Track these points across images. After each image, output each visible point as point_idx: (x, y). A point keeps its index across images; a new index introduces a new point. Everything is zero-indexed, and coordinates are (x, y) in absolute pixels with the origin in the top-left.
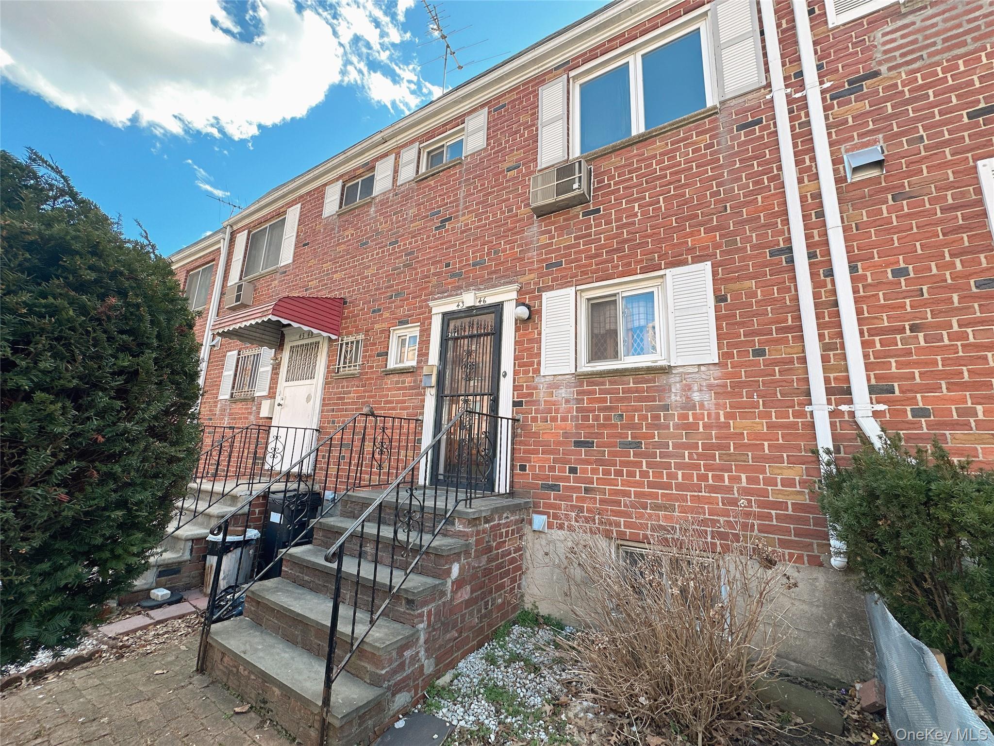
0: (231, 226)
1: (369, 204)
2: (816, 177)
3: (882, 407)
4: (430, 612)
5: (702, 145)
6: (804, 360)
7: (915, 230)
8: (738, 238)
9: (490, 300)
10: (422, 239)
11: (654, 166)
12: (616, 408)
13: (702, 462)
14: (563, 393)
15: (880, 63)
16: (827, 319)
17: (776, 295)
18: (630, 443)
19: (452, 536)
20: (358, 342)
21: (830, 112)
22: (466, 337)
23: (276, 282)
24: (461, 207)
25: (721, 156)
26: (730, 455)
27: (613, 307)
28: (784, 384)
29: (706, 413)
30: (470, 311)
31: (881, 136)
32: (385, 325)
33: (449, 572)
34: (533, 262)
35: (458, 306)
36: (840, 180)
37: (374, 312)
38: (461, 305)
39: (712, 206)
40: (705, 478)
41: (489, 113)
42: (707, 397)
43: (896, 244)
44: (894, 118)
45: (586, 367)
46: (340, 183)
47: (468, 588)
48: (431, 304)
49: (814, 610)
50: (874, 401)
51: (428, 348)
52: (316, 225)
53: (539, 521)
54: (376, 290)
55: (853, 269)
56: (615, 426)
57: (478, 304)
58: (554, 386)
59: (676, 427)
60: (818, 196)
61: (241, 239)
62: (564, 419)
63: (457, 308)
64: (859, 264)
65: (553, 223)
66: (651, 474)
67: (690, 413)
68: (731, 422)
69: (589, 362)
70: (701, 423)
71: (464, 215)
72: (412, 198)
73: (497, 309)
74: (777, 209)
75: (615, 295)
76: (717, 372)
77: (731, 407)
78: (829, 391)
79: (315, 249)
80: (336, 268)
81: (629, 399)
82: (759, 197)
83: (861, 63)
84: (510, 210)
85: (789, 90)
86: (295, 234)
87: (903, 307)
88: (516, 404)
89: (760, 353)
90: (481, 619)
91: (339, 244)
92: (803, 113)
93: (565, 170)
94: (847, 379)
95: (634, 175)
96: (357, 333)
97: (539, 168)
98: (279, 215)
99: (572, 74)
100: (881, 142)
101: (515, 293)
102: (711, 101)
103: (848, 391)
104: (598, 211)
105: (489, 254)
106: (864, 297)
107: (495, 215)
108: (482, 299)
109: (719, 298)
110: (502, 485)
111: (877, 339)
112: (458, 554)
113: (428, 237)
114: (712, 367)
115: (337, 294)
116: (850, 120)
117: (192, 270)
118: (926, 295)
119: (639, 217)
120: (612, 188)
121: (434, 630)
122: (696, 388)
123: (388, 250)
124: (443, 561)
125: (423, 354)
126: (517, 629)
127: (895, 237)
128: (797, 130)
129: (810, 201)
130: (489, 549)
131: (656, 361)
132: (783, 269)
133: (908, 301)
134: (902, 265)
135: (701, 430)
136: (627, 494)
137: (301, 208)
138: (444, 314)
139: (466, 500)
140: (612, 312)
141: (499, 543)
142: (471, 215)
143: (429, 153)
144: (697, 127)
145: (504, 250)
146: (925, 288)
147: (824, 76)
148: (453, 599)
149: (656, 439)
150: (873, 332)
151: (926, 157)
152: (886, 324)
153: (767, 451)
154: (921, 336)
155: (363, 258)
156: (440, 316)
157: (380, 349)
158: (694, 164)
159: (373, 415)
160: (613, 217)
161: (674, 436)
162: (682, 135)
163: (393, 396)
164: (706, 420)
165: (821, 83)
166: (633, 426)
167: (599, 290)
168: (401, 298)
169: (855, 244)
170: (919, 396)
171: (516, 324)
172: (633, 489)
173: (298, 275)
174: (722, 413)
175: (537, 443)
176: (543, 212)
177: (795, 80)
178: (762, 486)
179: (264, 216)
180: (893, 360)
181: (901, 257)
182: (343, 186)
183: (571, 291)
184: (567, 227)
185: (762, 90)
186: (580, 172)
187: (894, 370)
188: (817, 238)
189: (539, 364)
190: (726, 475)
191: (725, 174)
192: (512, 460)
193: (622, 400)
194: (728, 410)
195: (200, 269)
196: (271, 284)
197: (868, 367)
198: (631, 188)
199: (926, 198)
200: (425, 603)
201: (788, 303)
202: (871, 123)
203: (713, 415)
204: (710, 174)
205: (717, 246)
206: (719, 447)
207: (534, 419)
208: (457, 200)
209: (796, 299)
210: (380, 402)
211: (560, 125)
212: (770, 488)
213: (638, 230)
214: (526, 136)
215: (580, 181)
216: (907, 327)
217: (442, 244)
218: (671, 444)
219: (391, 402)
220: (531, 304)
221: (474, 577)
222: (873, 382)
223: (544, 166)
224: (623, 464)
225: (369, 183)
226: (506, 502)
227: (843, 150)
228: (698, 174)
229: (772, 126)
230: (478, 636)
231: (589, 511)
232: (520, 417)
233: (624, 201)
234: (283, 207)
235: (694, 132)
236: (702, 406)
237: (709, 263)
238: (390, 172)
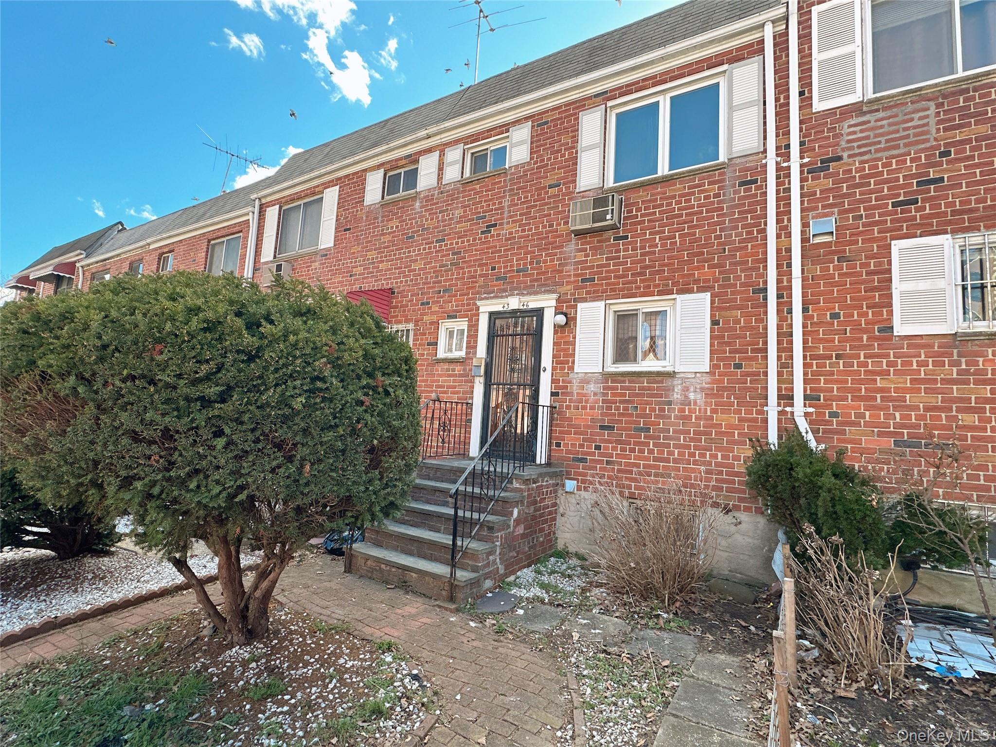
0: (260, 199)
1: (414, 198)
2: (789, 235)
3: (811, 410)
4: (502, 536)
5: (712, 194)
6: (766, 374)
7: (848, 286)
8: (732, 276)
9: (533, 305)
10: (468, 241)
11: (674, 206)
12: (632, 402)
13: (692, 444)
14: (592, 388)
15: (843, 150)
16: (785, 345)
17: (753, 324)
18: (642, 428)
19: (511, 491)
20: (408, 331)
21: (805, 184)
22: (511, 335)
23: (317, 264)
24: (506, 215)
25: (725, 205)
26: (712, 439)
27: (635, 317)
28: (752, 390)
29: (698, 408)
30: (514, 313)
31: (836, 210)
32: (435, 318)
33: (512, 513)
34: (570, 275)
35: (504, 307)
36: (805, 240)
37: (422, 304)
38: (506, 307)
39: (715, 247)
40: (694, 455)
41: (533, 127)
42: (699, 396)
43: (835, 295)
44: (847, 197)
45: (612, 368)
46: (382, 171)
47: (522, 526)
48: (479, 303)
49: (756, 542)
50: (807, 405)
51: (476, 342)
52: (357, 211)
53: (570, 485)
54: (424, 284)
55: (805, 310)
56: (631, 415)
57: (522, 307)
58: (586, 380)
59: (676, 417)
60: (789, 250)
61: (272, 214)
62: (592, 408)
63: (502, 309)
64: (810, 306)
65: (588, 243)
66: (656, 451)
67: (687, 407)
68: (715, 416)
69: (614, 363)
70: (694, 415)
71: (508, 223)
72: (457, 198)
73: (539, 313)
74: (760, 256)
75: (637, 310)
76: (708, 378)
77: (715, 405)
78: (780, 397)
79: (357, 236)
80: (381, 257)
81: (643, 395)
82: (750, 245)
83: (830, 147)
84: (551, 226)
85: (779, 159)
86: (334, 217)
87: (833, 341)
88: (553, 394)
89: (738, 366)
90: (530, 548)
91: (383, 234)
92: (787, 180)
93: (601, 200)
94: (792, 389)
95: (657, 210)
96: (408, 321)
97: (577, 190)
98: (314, 194)
99: (610, 104)
100: (836, 214)
101: (555, 301)
102: (722, 158)
103: (792, 398)
104: (626, 237)
105: (531, 263)
106: (811, 331)
107: (537, 228)
108: (525, 304)
109: (714, 322)
110: (541, 457)
111: (815, 362)
112: (517, 502)
113: (474, 240)
114: (704, 375)
115: (383, 284)
116: (818, 193)
117: (214, 239)
118: (848, 334)
119: (659, 248)
120: (639, 219)
121: (505, 548)
122: (692, 389)
123: (435, 247)
124: (508, 506)
125: (472, 347)
126: (552, 559)
127: (835, 289)
128: (782, 194)
129: (784, 253)
130: (535, 502)
131: (665, 367)
132: (760, 305)
133: (837, 337)
134: (837, 311)
135: (693, 420)
136: (638, 466)
137: (340, 191)
138: (491, 314)
139: (520, 467)
140: (634, 322)
141: (541, 499)
142: (515, 225)
143: (473, 154)
144: (709, 177)
145: (545, 262)
146: (848, 329)
147: (805, 152)
148: (514, 531)
149: (661, 426)
150: (812, 357)
151: (862, 232)
152: (822, 352)
153: (736, 437)
154: (841, 362)
155: (409, 252)
156: (487, 315)
157: (430, 339)
158: (704, 209)
160: (638, 244)
161: (673, 424)
162: (697, 182)
163: (445, 381)
164: (697, 413)
165: (802, 158)
166: (645, 416)
167: (624, 305)
168: (450, 294)
169: (809, 291)
170: (834, 403)
171: (555, 327)
172: (642, 462)
173: (341, 260)
174: (709, 409)
175: (569, 426)
176: (578, 233)
177: (783, 151)
178: (731, 461)
179: (297, 193)
180: (822, 378)
181: (837, 305)
182: (385, 175)
183: (601, 304)
184: (601, 247)
185: (761, 155)
186: (613, 205)
187: (822, 384)
188: (785, 284)
189: (573, 362)
190: (708, 453)
191: (727, 222)
192: (550, 438)
193: (637, 395)
194: (713, 407)
195: (225, 239)
196: (310, 266)
197: (806, 381)
198: (654, 221)
199: (858, 263)
200: (499, 531)
201: (761, 331)
202: (831, 198)
203: (703, 410)
204: (716, 219)
205: (716, 280)
206: (705, 433)
207: (568, 407)
208: (502, 208)
209: (766, 328)
210: (432, 386)
211: (597, 153)
212: (736, 463)
213: (657, 259)
214: (567, 157)
215: (612, 213)
216: (834, 356)
217: (487, 248)
218: (671, 430)
219: (443, 387)
220: (568, 311)
221: (526, 519)
222: (808, 392)
223: (582, 190)
224: (636, 443)
225: (412, 176)
226: (545, 470)
227: (810, 217)
228: (706, 218)
229: (764, 187)
230: (527, 559)
231: (609, 478)
232: (557, 404)
233: (648, 232)
234: (318, 186)
235: (706, 181)
236: (695, 403)
237: (709, 294)
238: (435, 169)
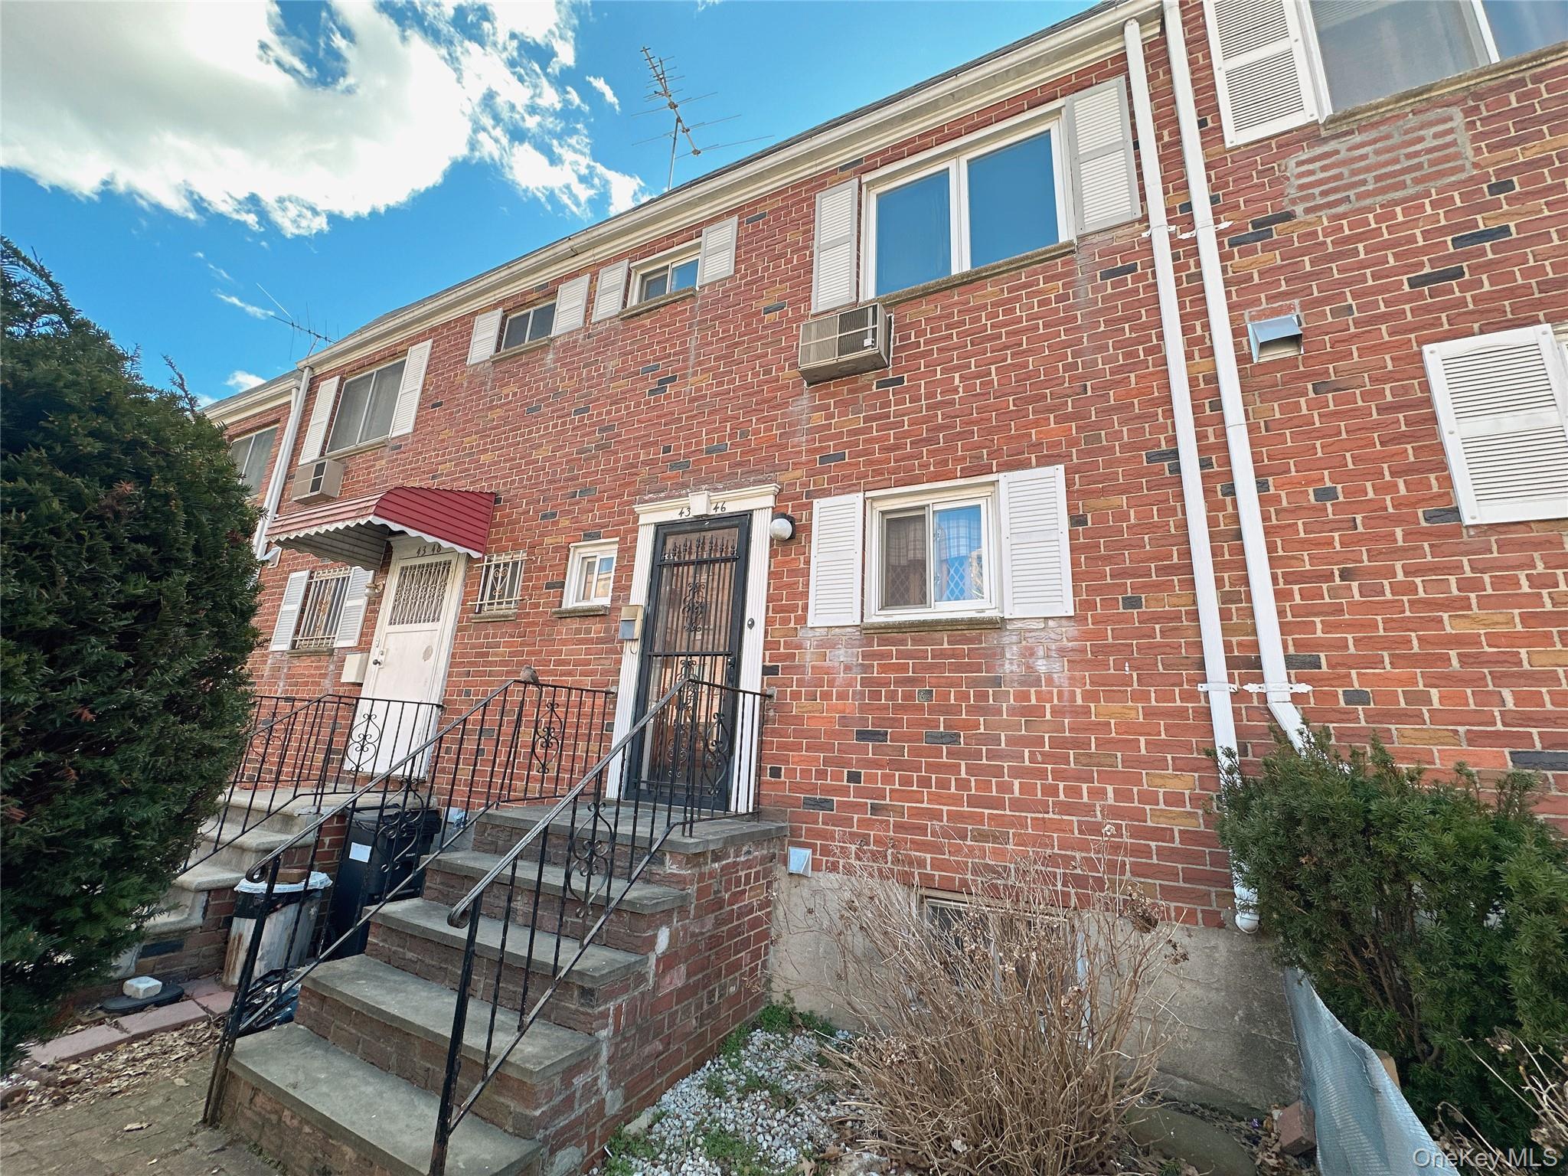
0: (312, 369)
1: (545, 348)
2: (1210, 352)
3: (1304, 688)
4: (618, 1009)
5: (1053, 296)
6: (1195, 616)
7: (1344, 436)
8: (1103, 432)
9: (732, 507)
10: (628, 407)
11: (984, 322)
12: (922, 680)
13: (1049, 767)
14: (841, 656)
15: (1293, 202)
16: (1227, 557)
17: (1156, 518)
18: (942, 736)
19: (659, 883)
20: (515, 564)
21: (1229, 263)
22: (693, 563)
23: (383, 462)
24: (691, 363)
25: (1079, 313)
26: (1090, 756)
27: (919, 526)
28: (1168, 650)
29: (1055, 690)
30: (700, 523)
31: (1296, 301)
32: (562, 539)
33: (652, 942)
34: (800, 452)
35: (681, 513)
36: (1243, 359)
37: (544, 517)
38: (687, 513)
39: (1066, 385)
40: (1052, 791)
41: (740, 224)
42: (1057, 666)
43: (1320, 454)
44: (1314, 277)
45: (878, 616)
46: (499, 312)
47: (683, 968)
48: (637, 508)
49: (1213, 995)
50: (1293, 679)
51: (630, 578)
52: (456, 375)
53: (799, 858)
54: (550, 482)
55: (1262, 486)
56: (921, 708)
57: (713, 512)
58: (827, 643)
59: (1012, 711)
60: (1213, 379)
61: (328, 391)
62: (842, 696)
63: (679, 517)
64: (1270, 479)
65: (833, 395)
66: (973, 784)
67: (1033, 690)
68: (1092, 705)
69: (882, 608)
70: (1048, 706)
71: (695, 374)
72: (613, 343)
73: (743, 521)
74: (1156, 394)
75: (923, 508)
76: (1072, 630)
77: (1092, 683)
78: (1232, 663)
79: (451, 414)
80: (485, 444)
81: (941, 667)
82: (1132, 375)
83: (1268, 199)
84: (768, 372)
85: (1173, 228)
86: (419, 387)
87: (1330, 543)
88: (767, 671)
89: (1133, 603)
90: (701, 1021)
91: (491, 408)
92: (1192, 262)
93: (852, 318)
94: (1256, 646)
95: (954, 331)
96: (516, 548)
97: (813, 312)
98: (394, 355)
99: (866, 178)
100: (1298, 310)
101: (772, 497)
102: (1066, 233)
103: (1257, 664)
104: (901, 380)
105: (732, 436)
106: (1278, 526)
107: (743, 378)
108: (720, 505)
109: (1076, 520)
110: (741, 800)
111: (1296, 588)
112: (669, 913)
113: (638, 405)
114: (1064, 622)
115: (484, 486)
116: (1256, 276)
117: (238, 435)
118: (1360, 529)
119: (961, 394)
120: (922, 349)
121: (625, 1039)
122: (1041, 653)
123: (572, 421)
124: (643, 924)
125: (622, 588)
126: (759, 1037)
127: (1318, 444)
128: (1185, 285)
129: (1202, 385)
130: (719, 904)
131: (983, 611)
132: (1166, 481)
133: (1336, 535)
134: (1329, 484)
135: (1048, 717)
136: (936, 815)
137: (433, 347)
138: (659, 526)
139: (684, 824)
140: (919, 534)
141: (734, 894)
142: (706, 375)
143: (644, 277)
144: (1044, 270)
145: (757, 432)
146: (1359, 518)
147: (1221, 213)
148: (657, 987)
149: (982, 730)
150: (1290, 578)
151: (1356, 335)
152: (1308, 567)
153: (1143, 751)
154: (1355, 585)
155: (530, 432)
156: (652, 528)
157: (551, 576)
158: (1041, 322)
159: (536, 683)
160: (923, 391)
161: (1008, 726)
162: (1023, 280)
163: (571, 653)
164: (1056, 701)
165: (1217, 222)
166: (947, 710)
167: (899, 499)
168: (590, 498)
169: (1264, 450)
170: (1353, 672)
171: (771, 545)
172: (945, 808)
173: (421, 453)
174: (1078, 691)
175: (798, 734)
176: (817, 378)
177: (1182, 214)
178: (1136, 804)
179: (369, 356)
180: (1317, 620)
181: (1326, 472)
182: (504, 318)
183: (857, 498)
184: (855, 401)
185: (1137, 225)
186: (875, 322)
187: (1319, 633)
188: (1212, 439)
189: (806, 608)
190: (1085, 786)
191: (1085, 340)
192: (759, 759)
193: (931, 668)
194: (1088, 687)
195: (253, 434)
196: (373, 466)
197: (1285, 628)
198: (949, 350)
199: (1358, 392)
200: (611, 995)
201: (1173, 531)
202: (1283, 282)
203: (1066, 694)
204: (1063, 338)
205: (1072, 443)
206: (1076, 744)
207: (796, 696)
208: (686, 351)
209: (1184, 525)
210: (548, 662)
211: (846, 252)
212: (1148, 807)
213: (958, 413)
214: (795, 262)
215: (874, 336)
216: (1337, 573)
217: (659, 417)
218: (1003, 738)
219: (566, 663)
220: (796, 515)
221: (693, 949)
222: (1291, 650)
223: (820, 309)
224: (931, 767)
225: (546, 317)
226: (746, 827)
227: (1247, 318)
228: (1046, 337)
229: (1150, 276)
230: (696, 1049)
231: (877, 842)
232: (773, 691)
233: (939, 368)
234: (402, 343)
235: (1041, 277)
236: (1050, 681)
237: (1061, 467)
238: (581, 302)
